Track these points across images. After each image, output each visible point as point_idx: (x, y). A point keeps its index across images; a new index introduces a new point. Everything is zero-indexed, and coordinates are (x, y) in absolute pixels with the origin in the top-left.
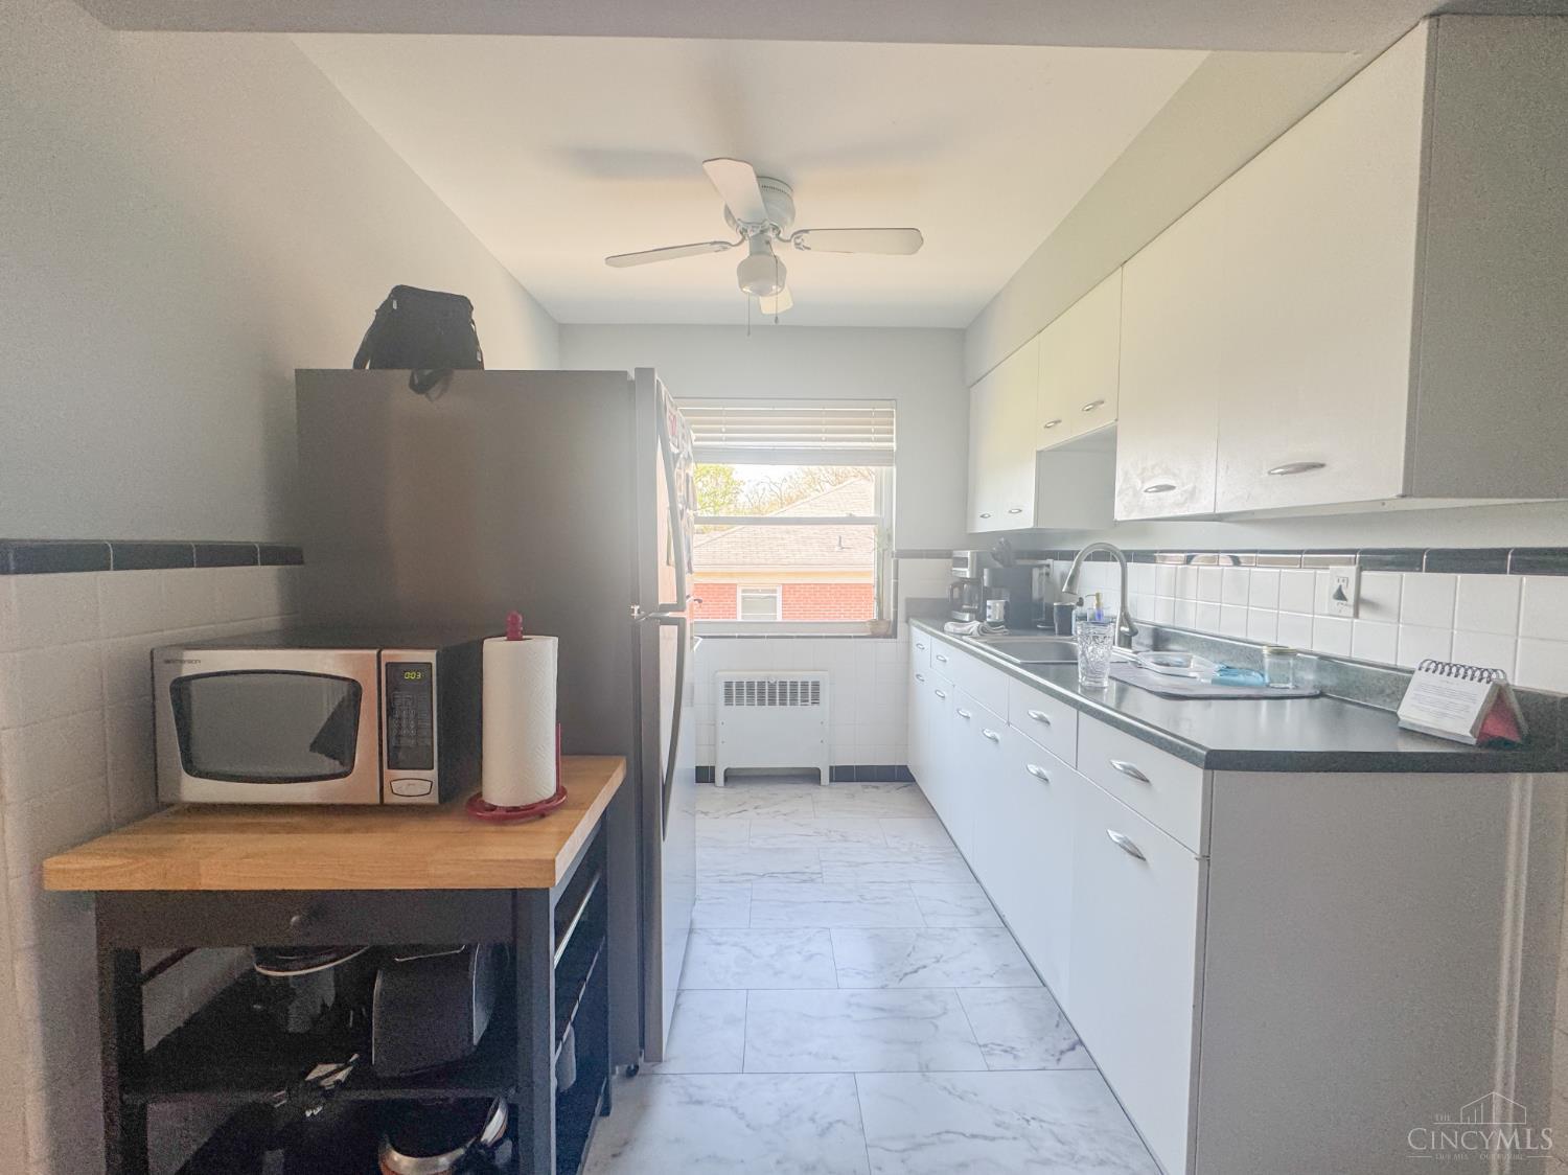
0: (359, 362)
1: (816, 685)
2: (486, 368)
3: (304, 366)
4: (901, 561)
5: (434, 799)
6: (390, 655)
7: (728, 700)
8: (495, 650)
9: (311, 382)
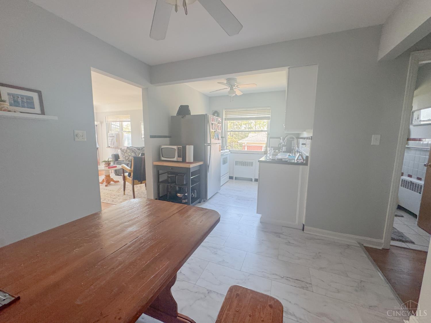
0: (177, 115)
1: (252, 163)
2: (191, 114)
3: (172, 115)
4: (270, 139)
5: (182, 161)
6: (178, 146)
7: (236, 164)
8: (187, 146)
9: (173, 117)
